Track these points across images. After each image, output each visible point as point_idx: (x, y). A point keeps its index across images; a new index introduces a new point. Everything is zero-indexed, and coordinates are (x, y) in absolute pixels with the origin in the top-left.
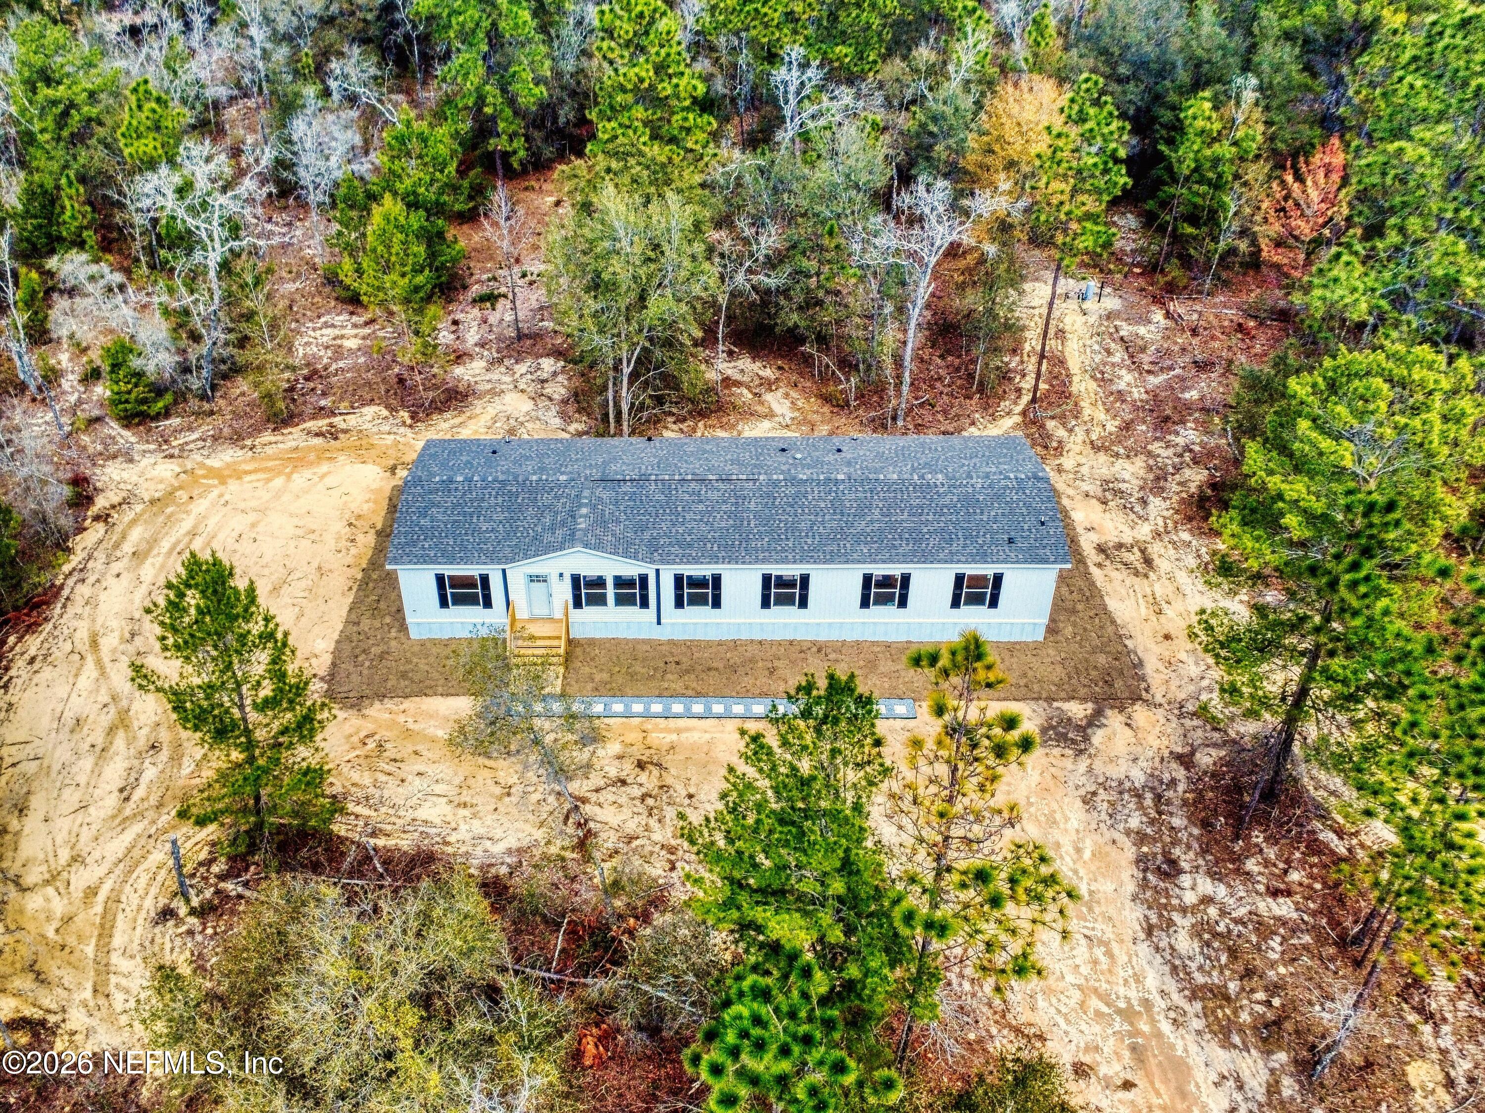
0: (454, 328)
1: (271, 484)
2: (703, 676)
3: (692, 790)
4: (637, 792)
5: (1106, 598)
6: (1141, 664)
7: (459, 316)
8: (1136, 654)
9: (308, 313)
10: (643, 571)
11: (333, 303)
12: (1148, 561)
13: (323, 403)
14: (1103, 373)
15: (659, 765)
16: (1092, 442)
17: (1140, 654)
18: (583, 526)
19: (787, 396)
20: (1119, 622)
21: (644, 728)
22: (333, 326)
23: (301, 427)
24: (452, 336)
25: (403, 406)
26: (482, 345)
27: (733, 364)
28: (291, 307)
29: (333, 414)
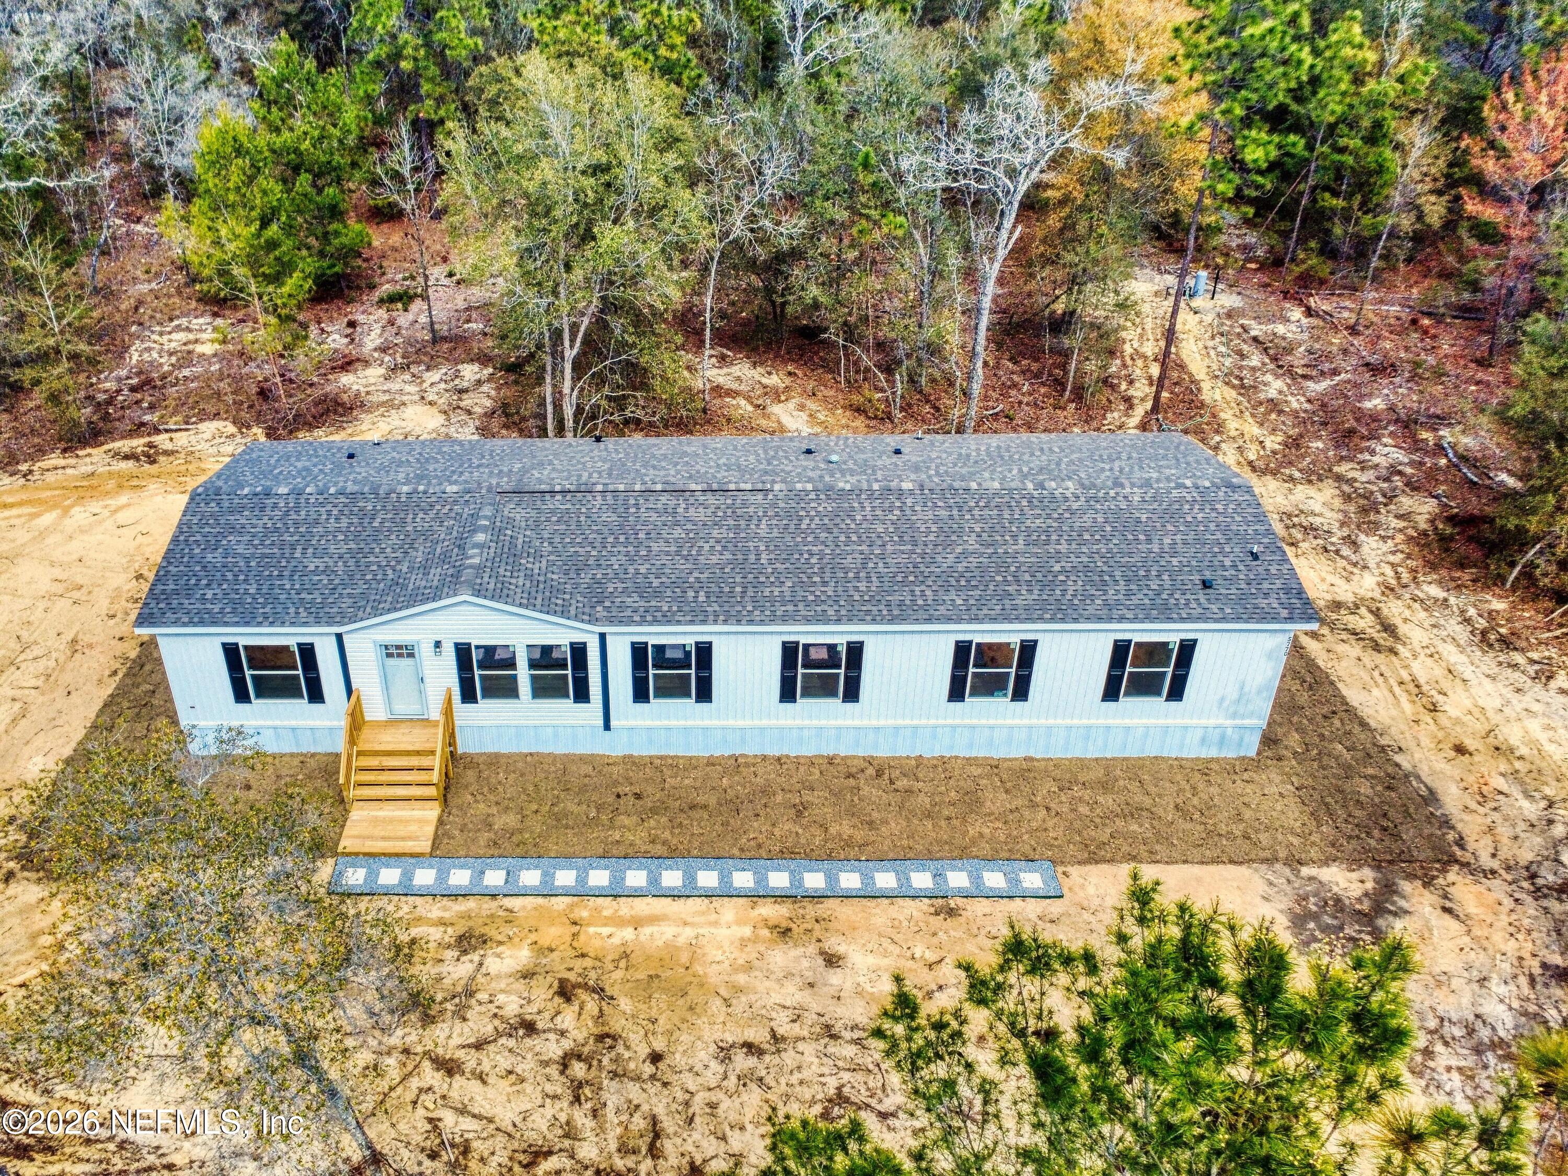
0: (349, 331)
1: (38, 521)
2: (682, 818)
3: (659, 1045)
4: (554, 1049)
5: (1340, 685)
6: (1432, 797)
7: (361, 318)
8: (1418, 777)
9: (158, 316)
10: (578, 637)
11: (194, 304)
12: (1389, 629)
13: (147, 418)
14: (1241, 379)
15: (598, 990)
16: (1250, 463)
17: (1428, 780)
18: (476, 561)
19: (802, 407)
20: (1373, 724)
21: (575, 915)
22: (188, 329)
23: (106, 447)
24: (346, 340)
25: (258, 422)
26: (383, 350)
27: (725, 370)
28: (136, 308)
29: (157, 431)
